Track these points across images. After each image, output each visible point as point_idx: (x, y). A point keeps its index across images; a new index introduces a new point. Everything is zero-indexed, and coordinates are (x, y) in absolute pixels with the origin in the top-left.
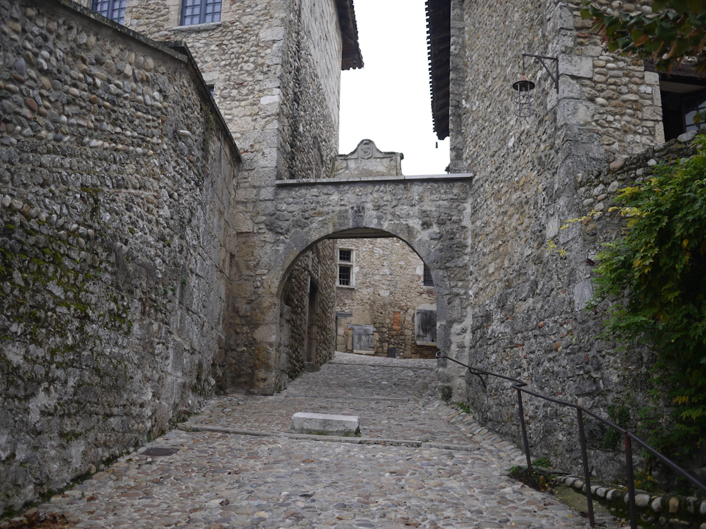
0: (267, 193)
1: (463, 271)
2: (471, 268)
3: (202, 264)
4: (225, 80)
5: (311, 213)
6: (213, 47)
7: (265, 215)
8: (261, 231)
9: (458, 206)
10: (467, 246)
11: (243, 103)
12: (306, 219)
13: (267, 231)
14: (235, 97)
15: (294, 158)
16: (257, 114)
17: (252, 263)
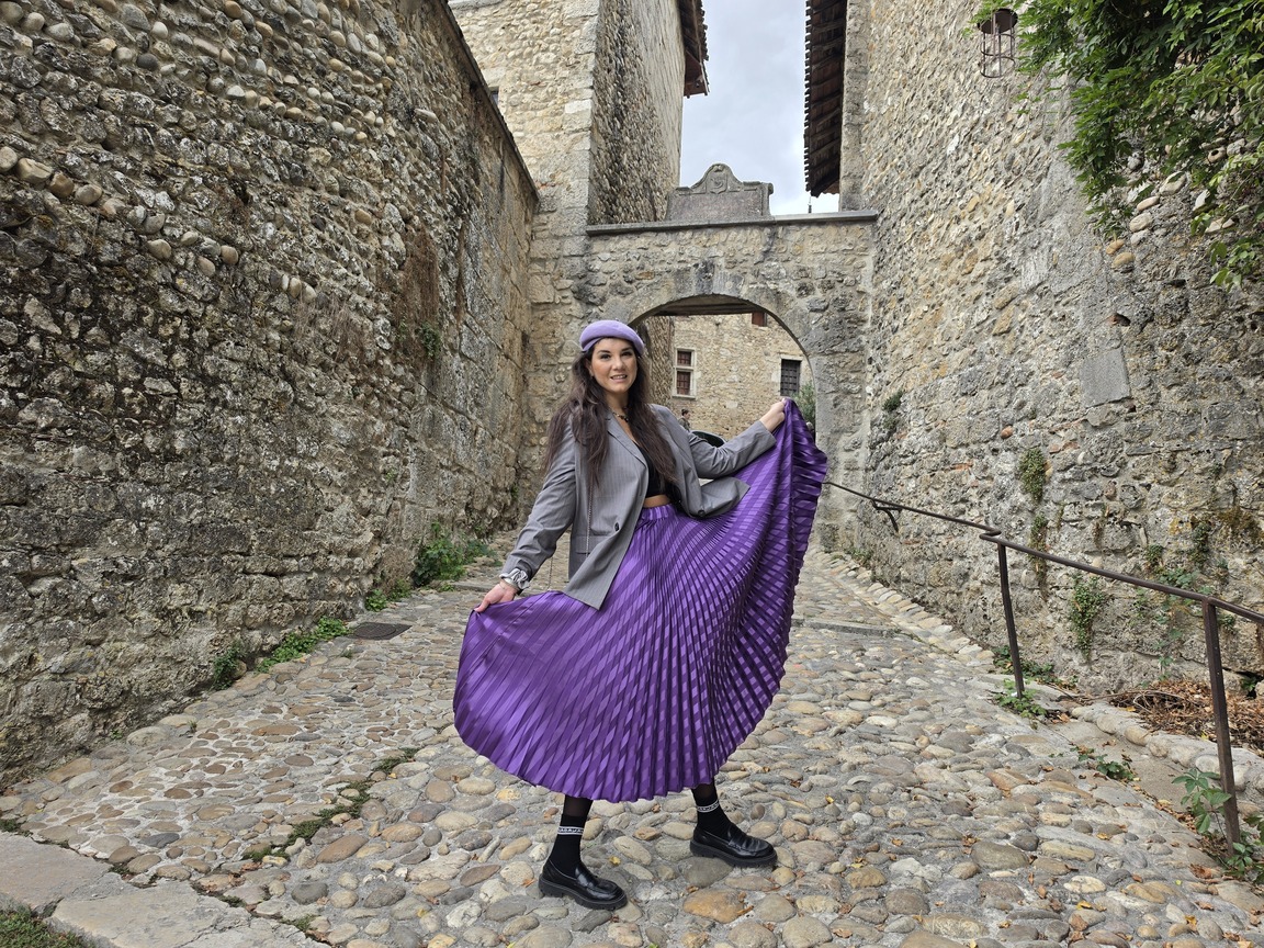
0: (573, 246)
1: (858, 359)
2: (871, 353)
3: (472, 340)
4: (513, 79)
5: (636, 273)
6: (497, 31)
7: (572, 278)
8: (564, 301)
9: (853, 261)
10: (864, 321)
11: (540, 113)
12: (630, 282)
13: (574, 301)
14: (528, 104)
15: (614, 202)
16: (561, 128)
17: (553, 348)
